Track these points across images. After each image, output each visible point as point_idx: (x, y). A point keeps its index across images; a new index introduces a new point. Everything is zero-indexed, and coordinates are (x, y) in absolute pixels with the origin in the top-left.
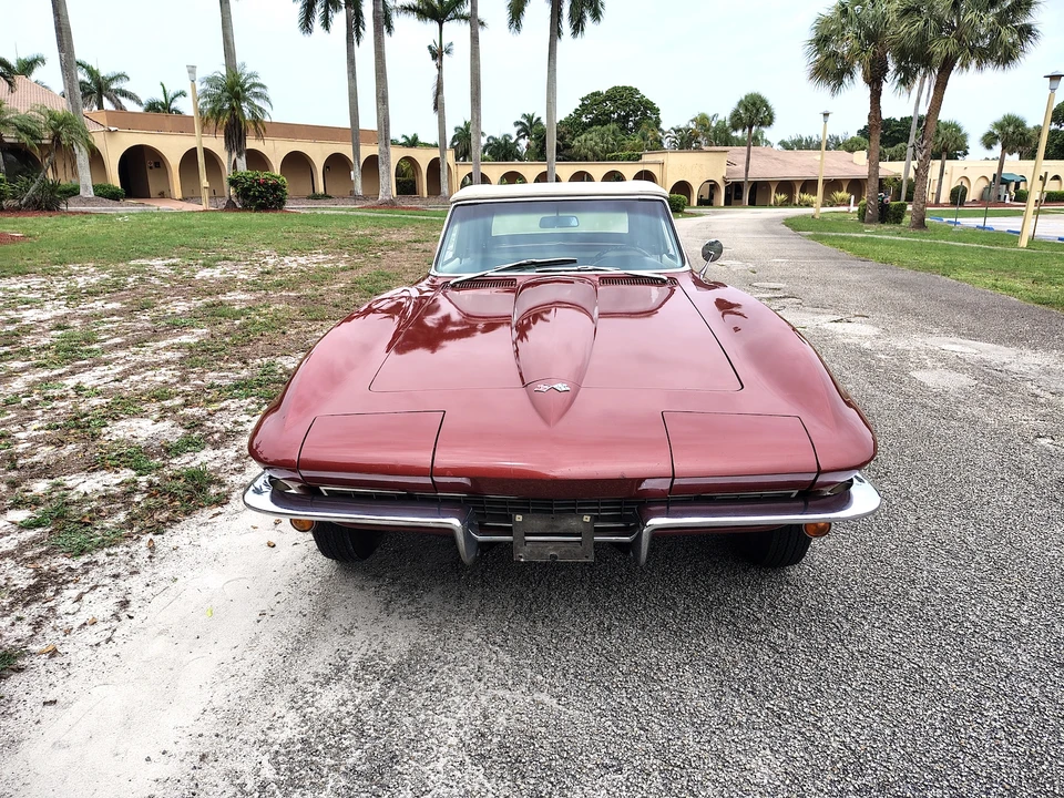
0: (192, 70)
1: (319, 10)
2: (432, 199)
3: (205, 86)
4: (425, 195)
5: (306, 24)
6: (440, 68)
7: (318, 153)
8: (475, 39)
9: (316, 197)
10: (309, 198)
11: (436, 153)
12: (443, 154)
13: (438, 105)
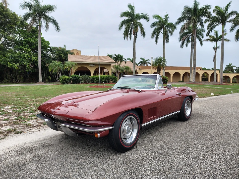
0: (152, 58)
1: (185, 43)
2: (211, 82)
3: (154, 60)
4: (210, 81)
5: (182, 46)
6: (216, 52)
7: (182, 73)
8: (223, 44)
9: (180, 82)
10: (178, 82)
11: (213, 71)
12: (215, 72)
13: (215, 60)
